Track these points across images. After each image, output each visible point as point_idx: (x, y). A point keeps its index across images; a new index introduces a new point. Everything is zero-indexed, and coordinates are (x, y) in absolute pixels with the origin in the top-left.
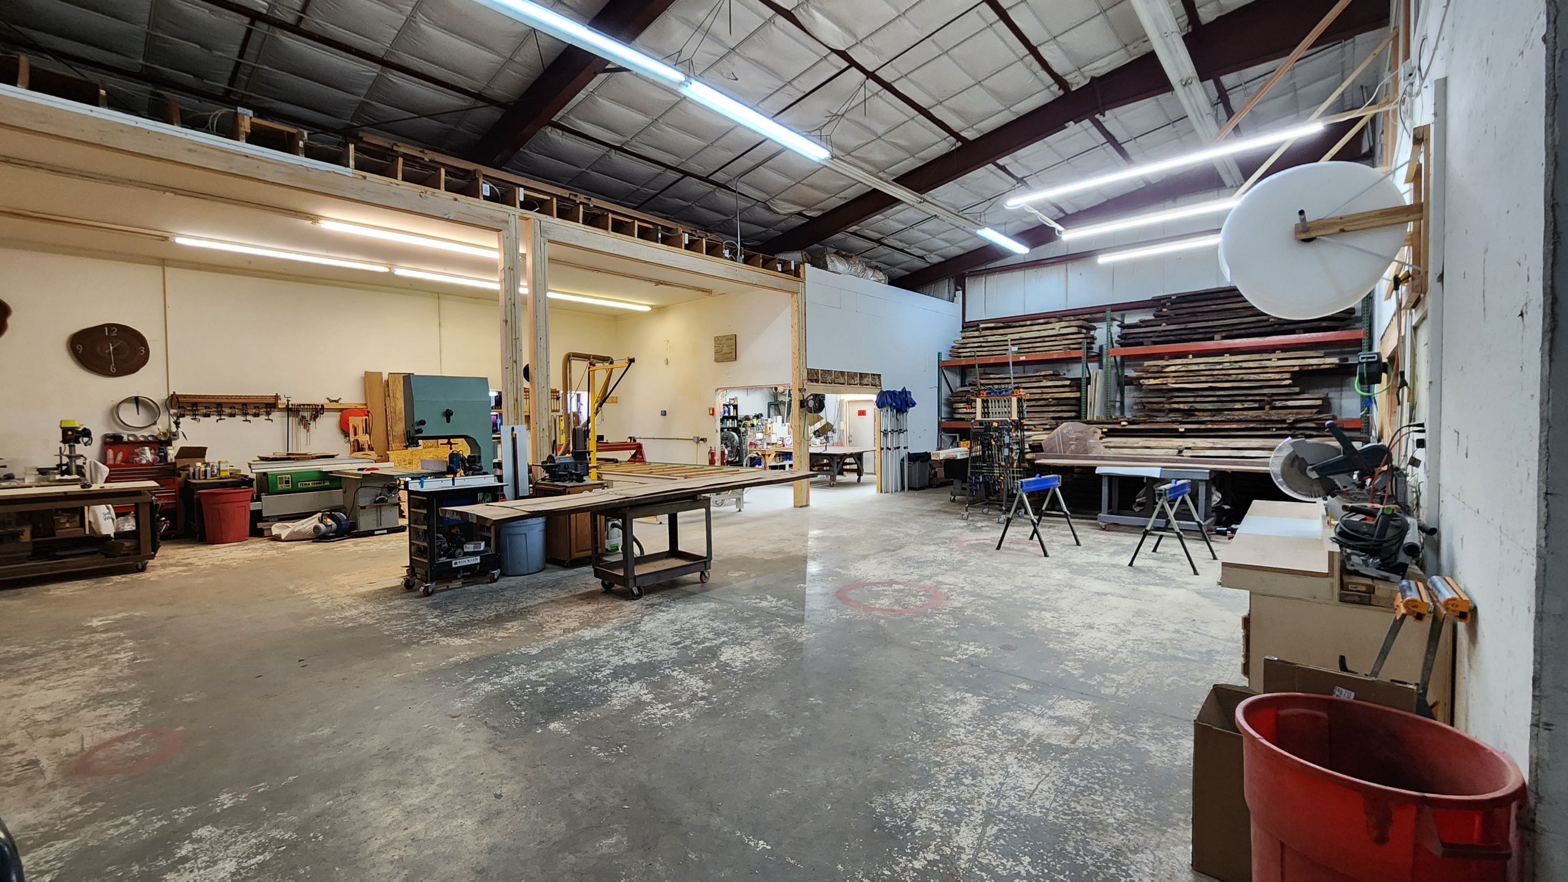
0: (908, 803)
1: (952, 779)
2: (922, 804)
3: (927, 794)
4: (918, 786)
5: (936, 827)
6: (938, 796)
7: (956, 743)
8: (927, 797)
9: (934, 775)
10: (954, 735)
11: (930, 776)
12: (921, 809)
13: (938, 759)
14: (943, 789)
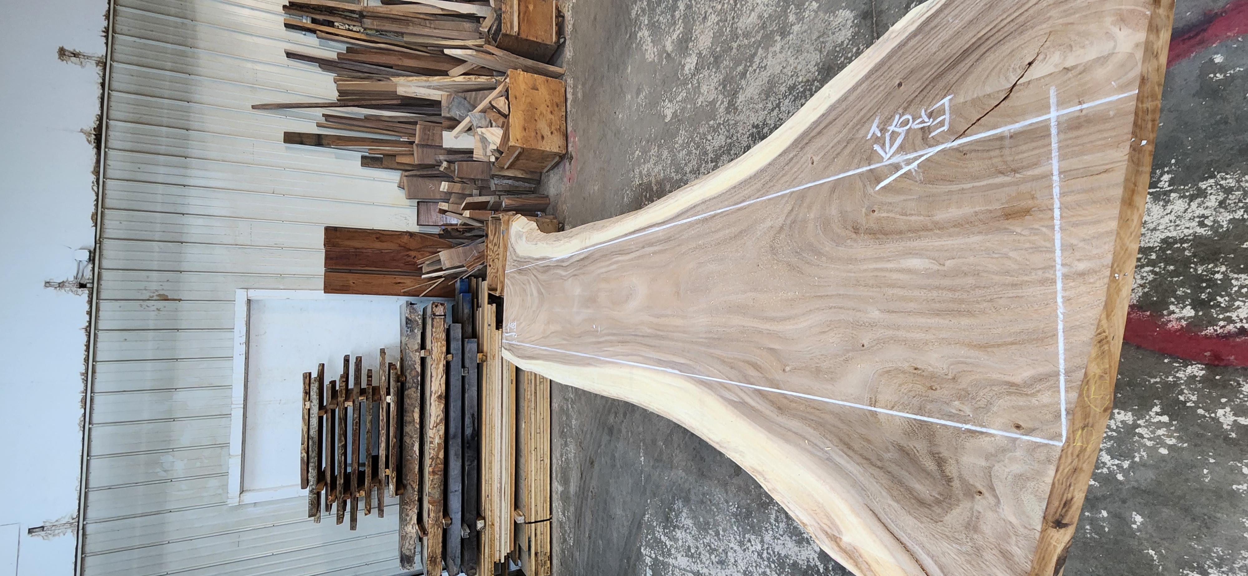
0: (685, 522)
1: (710, 546)
2: (688, 531)
3: (695, 531)
4: (697, 524)
5: (680, 542)
6: (696, 540)
7: (741, 543)
8: (693, 533)
9: (708, 533)
10: (749, 541)
11: (706, 530)
12: (685, 531)
13: (721, 532)
14: (701, 542)
